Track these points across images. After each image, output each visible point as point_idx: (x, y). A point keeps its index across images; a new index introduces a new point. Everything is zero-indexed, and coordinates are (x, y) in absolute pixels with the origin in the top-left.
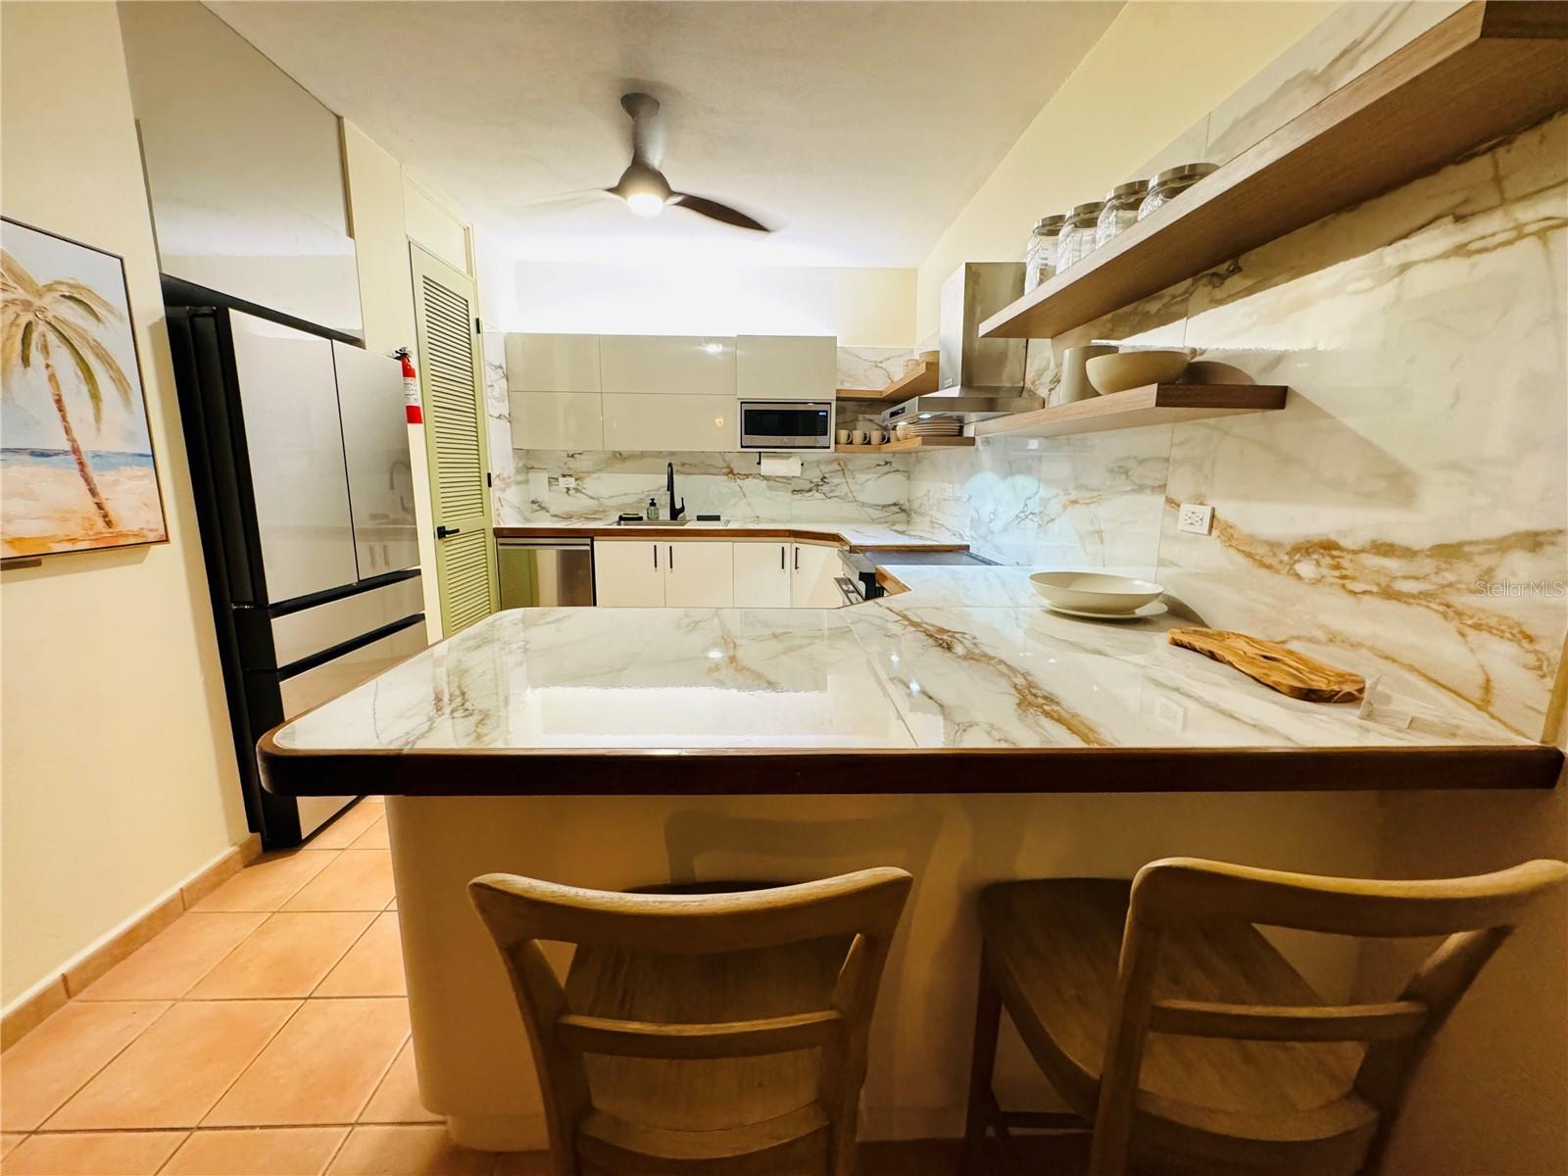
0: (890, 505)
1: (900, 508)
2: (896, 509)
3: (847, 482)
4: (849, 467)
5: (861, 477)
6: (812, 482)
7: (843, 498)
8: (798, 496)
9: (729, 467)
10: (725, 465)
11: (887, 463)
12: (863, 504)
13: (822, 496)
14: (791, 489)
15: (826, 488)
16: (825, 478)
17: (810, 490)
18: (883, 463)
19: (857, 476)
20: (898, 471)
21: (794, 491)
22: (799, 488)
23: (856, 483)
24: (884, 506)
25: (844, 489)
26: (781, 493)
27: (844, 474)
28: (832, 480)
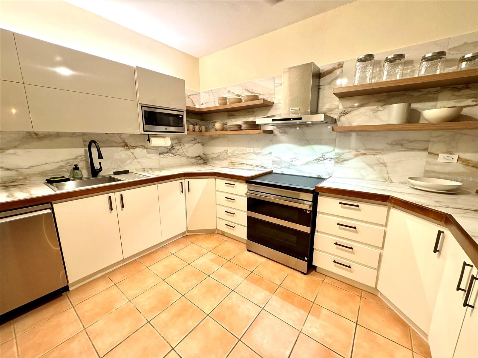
0: (197, 157)
1: (201, 157)
2: (199, 158)
3: (182, 148)
4: (182, 141)
5: (187, 146)
6: (167, 149)
7: (181, 155)
8: (162, 156)
9: (124, 142)
10: (121, 141)
11: (195, 139)
12: (188, 157)
13: (173, 155)
14: (158, 152)
15: (174, 151)
16: (173, 146)
17: (167, 153)
18: (194, 139)
19: (185, 145)
20: (199, 142)
21: (160, 154)
22: (162, 152)
23: (185, 148)
24: (196, 157)
25: (181, 151)
26: (154, 155)
27: (180, 144)
28: (176, 147)
